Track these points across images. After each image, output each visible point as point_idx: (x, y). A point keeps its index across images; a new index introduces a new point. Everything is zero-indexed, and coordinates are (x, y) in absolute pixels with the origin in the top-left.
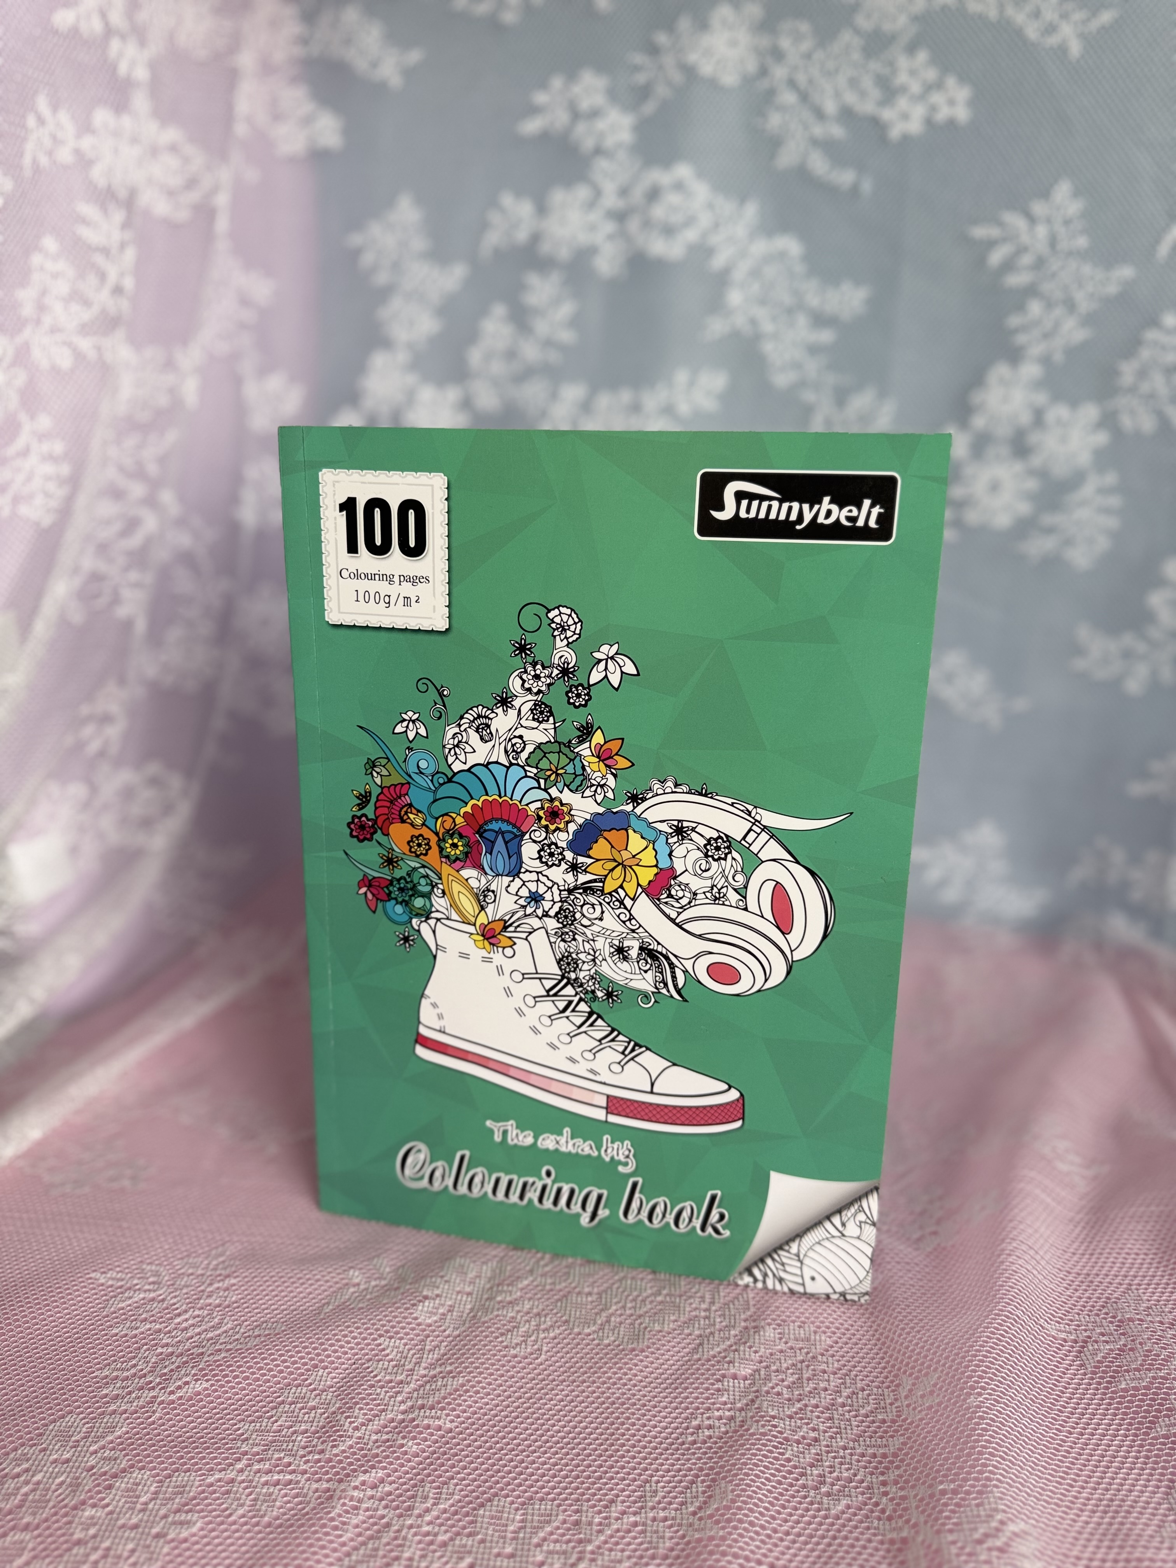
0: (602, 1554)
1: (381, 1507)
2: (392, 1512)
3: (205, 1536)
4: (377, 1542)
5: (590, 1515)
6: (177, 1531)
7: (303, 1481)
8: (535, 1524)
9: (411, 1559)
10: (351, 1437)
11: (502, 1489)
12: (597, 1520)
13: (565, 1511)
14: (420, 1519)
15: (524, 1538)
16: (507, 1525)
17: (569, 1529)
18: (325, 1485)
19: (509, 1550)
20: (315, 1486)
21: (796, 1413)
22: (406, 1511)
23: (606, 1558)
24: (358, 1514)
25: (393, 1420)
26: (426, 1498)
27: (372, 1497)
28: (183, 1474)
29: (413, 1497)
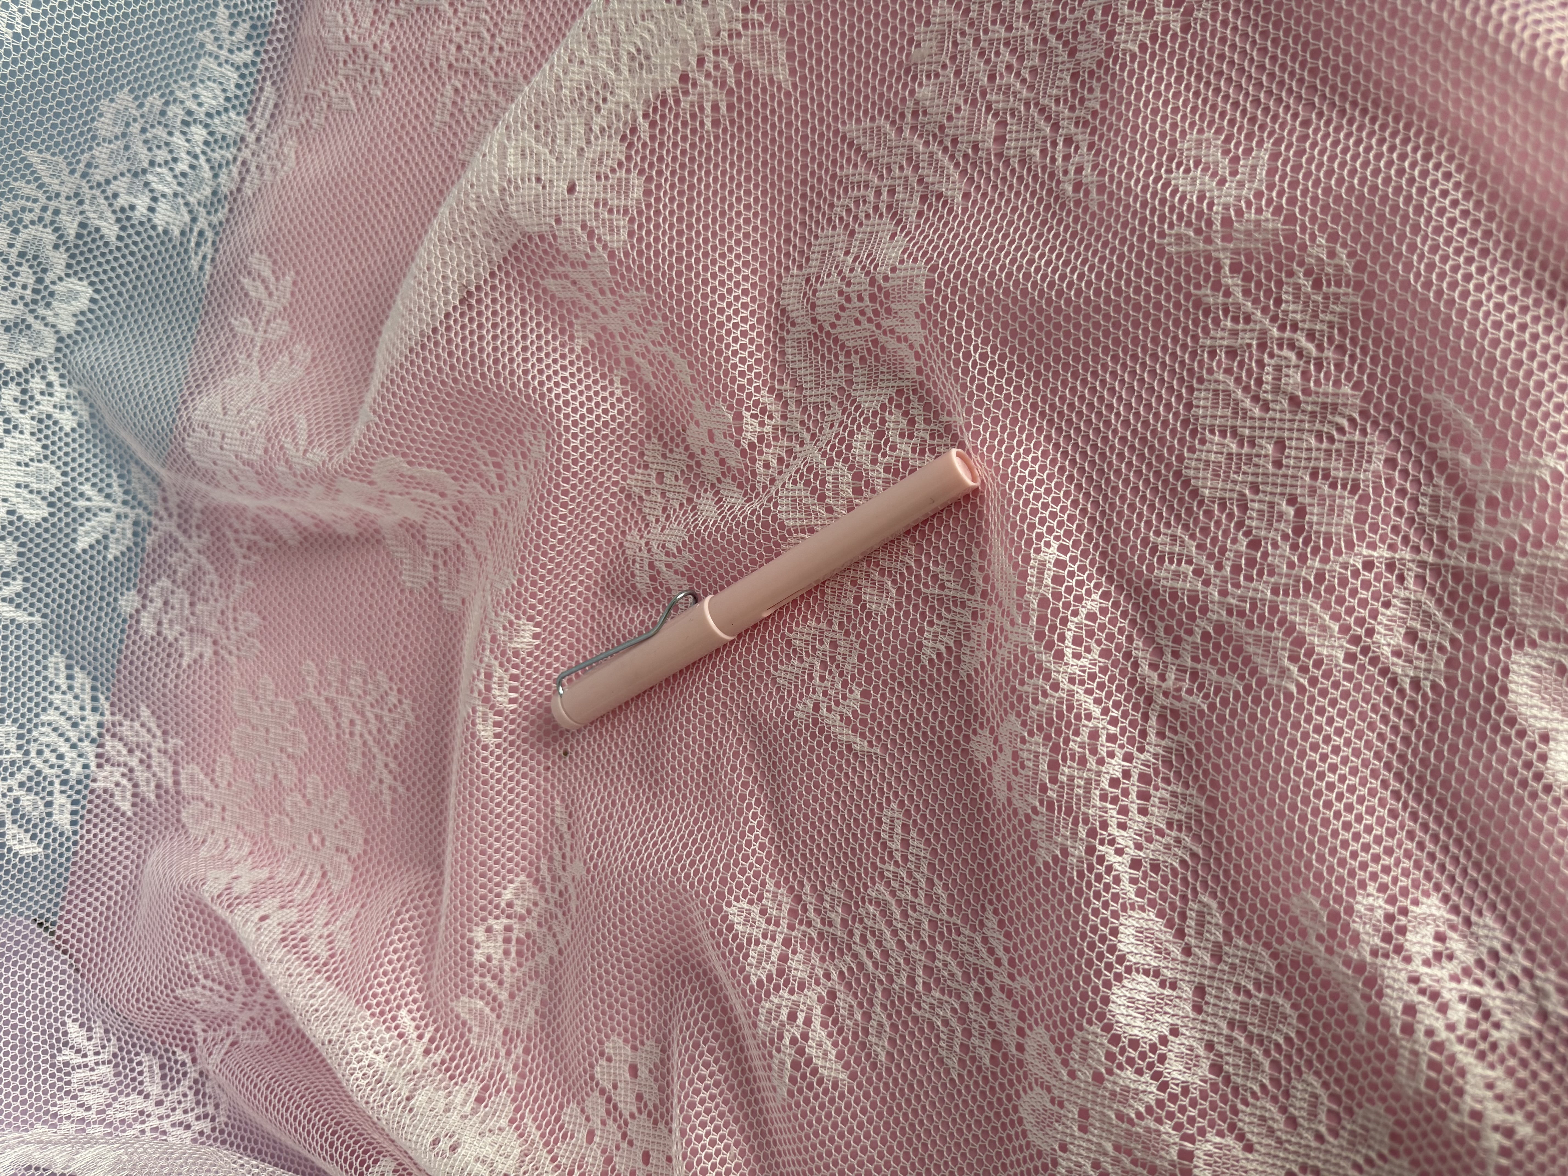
0: (1286, 312)
1: (1191, 640)
2: (1198, 621)
4: (1247, 639)
5: (1220, 334)
8: (1229, 412)
9: (1275, 587)
11: (1169, 466)
12: (1229, 324)
13: (1210, 371)
14: (1213, 580)
15: (1252, 428)
16: (1230, 454)
17: (1241, 364)
19: (1270, 448)
21: (1066, 44)
22: (1197, 600)
23: (1291, 307)
26: (1177, 575)
29: (1174, 594)
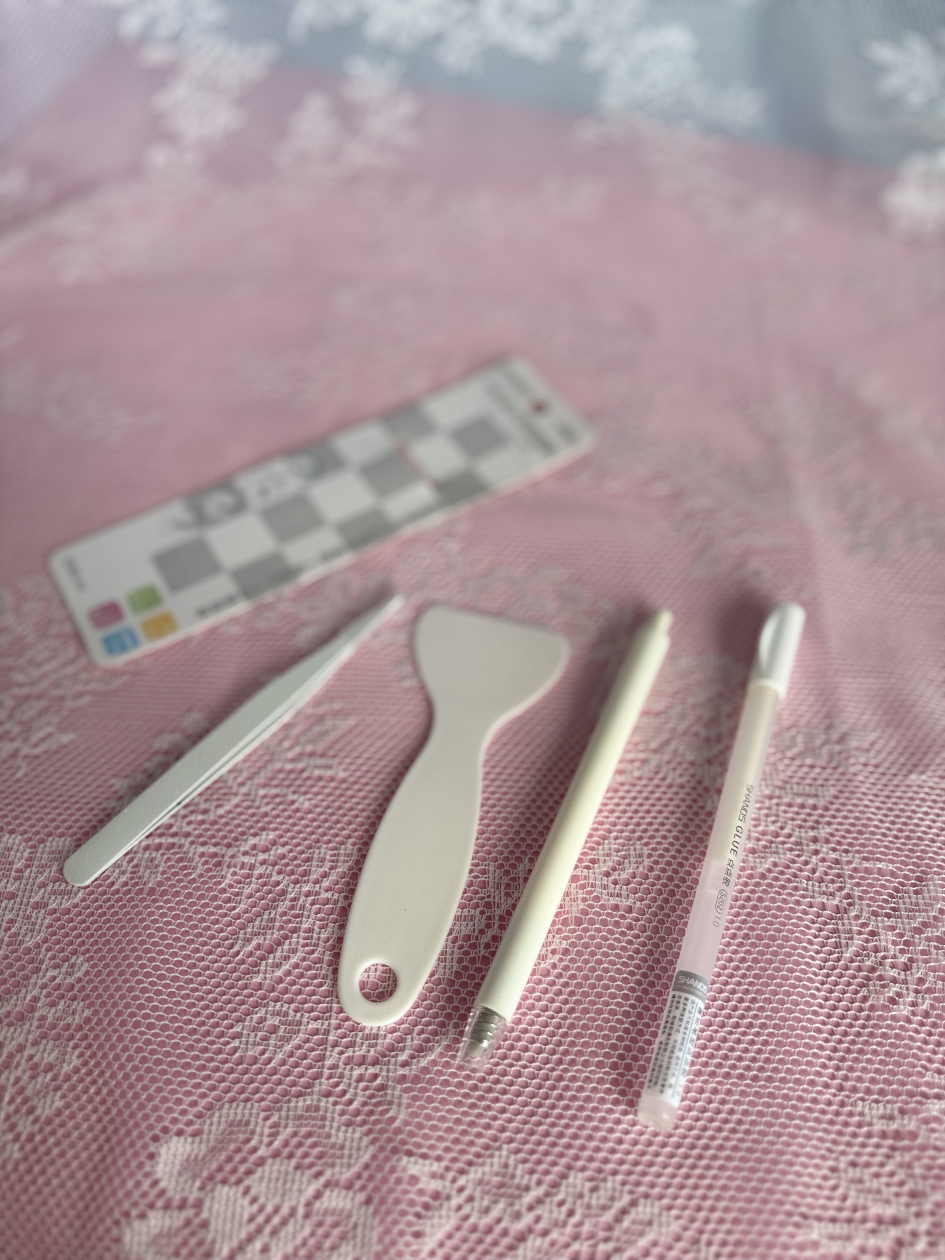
1: (274, 873)
2: (287, 878)
3: (88, 907)
4: (273, 912)
6: (58, 901)
7: (187, 845)
9: (310, 930)
10: (236, 794)
14: (318, 885)
18: (212, 849)
20: (201, 849)
22: (303, 876)
24: (251, 883)
25: (280, 771)
26: (323, 860)
27: (263, 862)
28: (57, 839)
29: (308, 860)
